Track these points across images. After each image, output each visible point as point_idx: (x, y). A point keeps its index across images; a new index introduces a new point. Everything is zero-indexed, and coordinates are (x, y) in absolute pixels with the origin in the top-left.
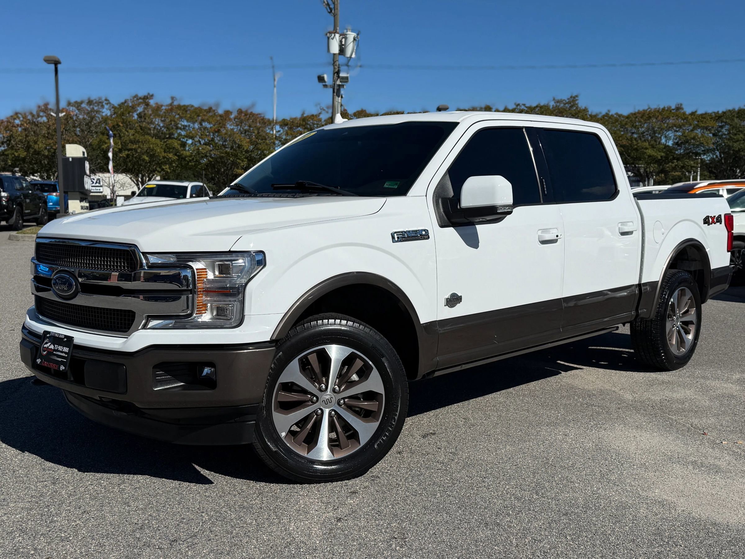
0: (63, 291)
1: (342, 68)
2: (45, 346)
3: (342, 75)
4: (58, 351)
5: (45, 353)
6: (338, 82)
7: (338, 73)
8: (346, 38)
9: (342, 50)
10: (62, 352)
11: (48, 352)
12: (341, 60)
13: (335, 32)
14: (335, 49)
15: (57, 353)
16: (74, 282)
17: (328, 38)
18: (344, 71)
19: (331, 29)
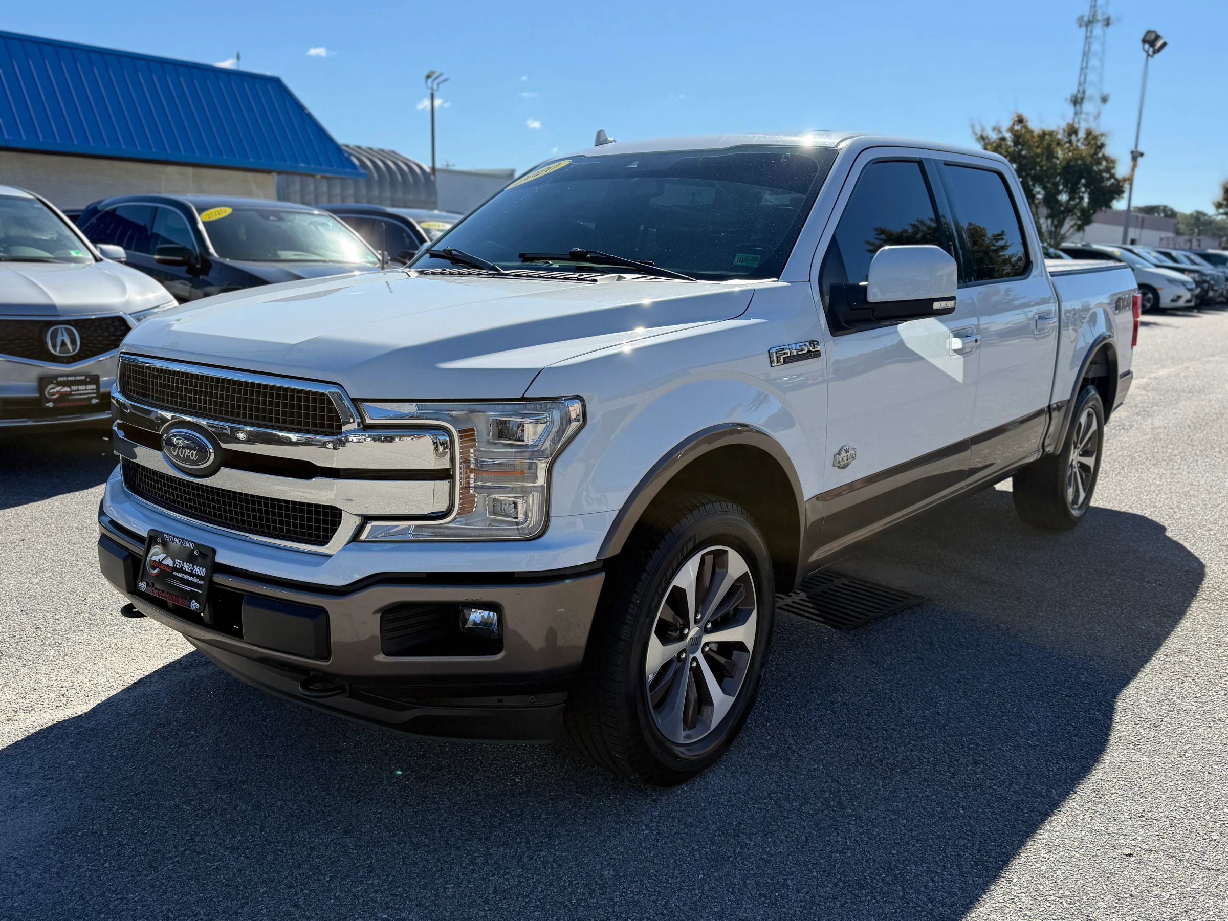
0: (188, 460)
2: (153, 558)
4: (181, 570)
5: (155, 571)
10: (191, 574)
11: (161, 571)
15: (181, 575)
16: (210, 446)
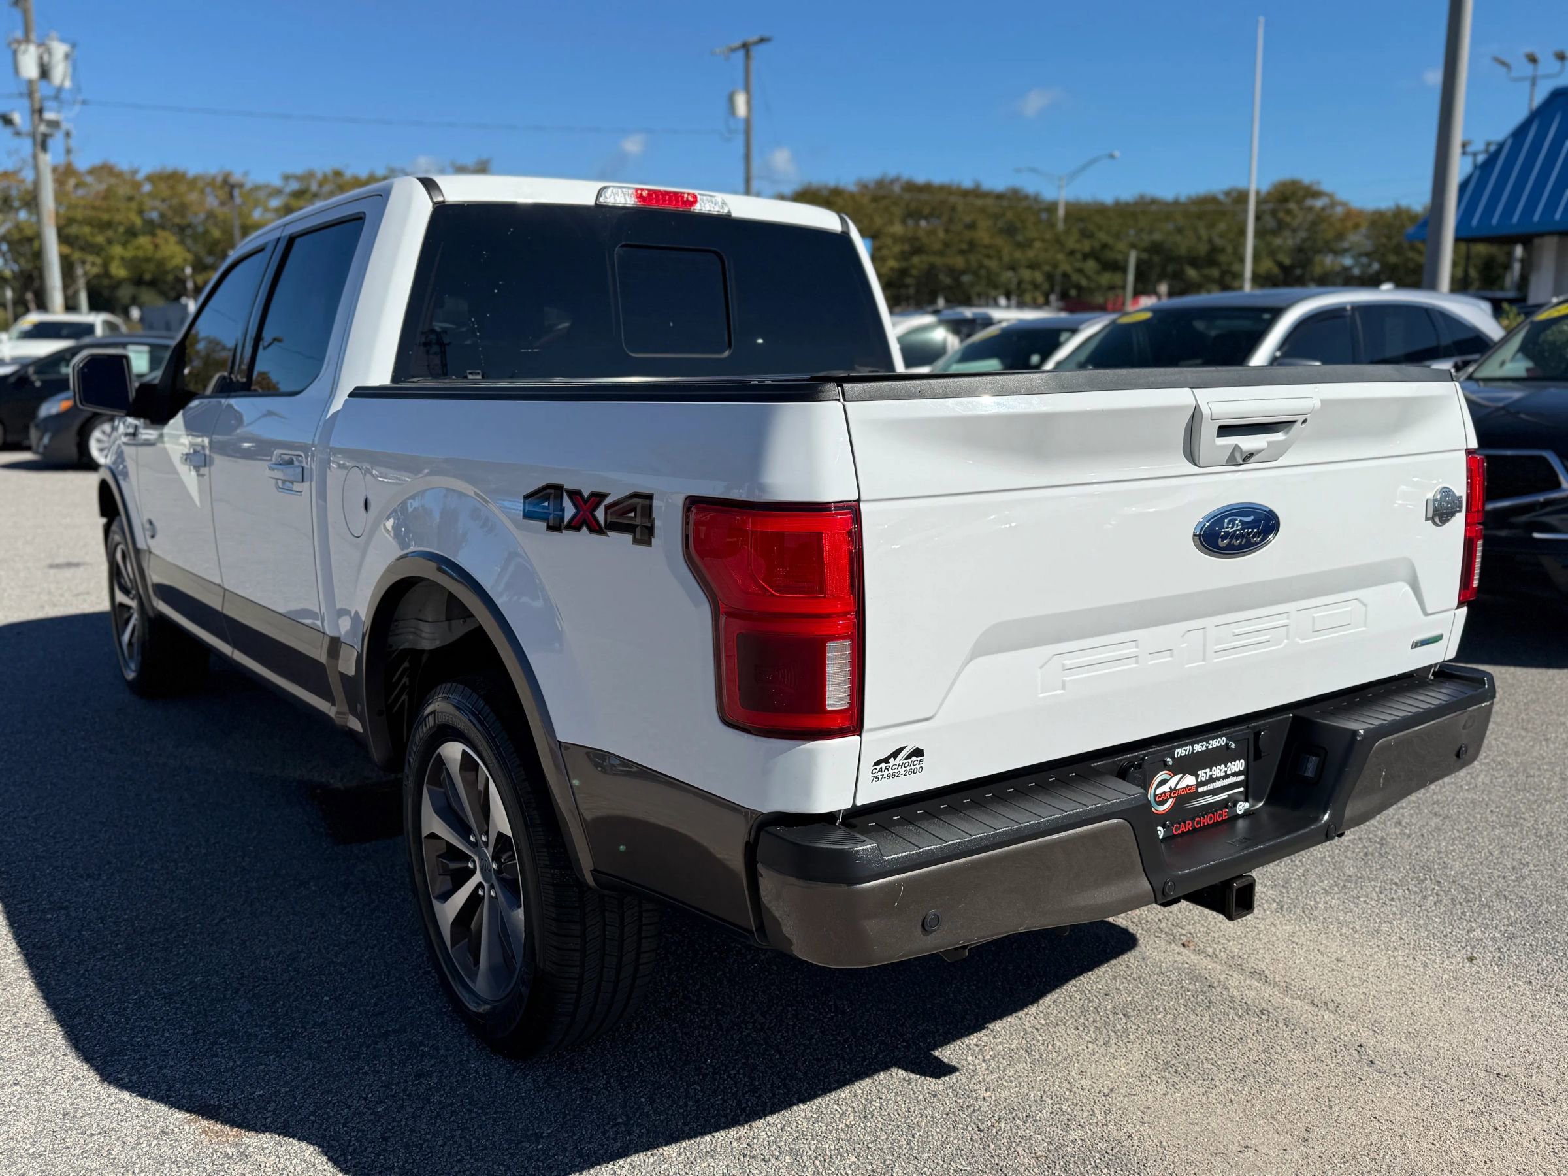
1: (49, 104)
3: (49, 115)
6: (43, 128)
7: (40, 111)
8: (50, 53)
9: (45, 73)
12: (43, 89)
13: (27, 40)
14: (29, 68)
17: (15, 53)
18: (51, 110)
19: (19, 34)
